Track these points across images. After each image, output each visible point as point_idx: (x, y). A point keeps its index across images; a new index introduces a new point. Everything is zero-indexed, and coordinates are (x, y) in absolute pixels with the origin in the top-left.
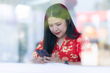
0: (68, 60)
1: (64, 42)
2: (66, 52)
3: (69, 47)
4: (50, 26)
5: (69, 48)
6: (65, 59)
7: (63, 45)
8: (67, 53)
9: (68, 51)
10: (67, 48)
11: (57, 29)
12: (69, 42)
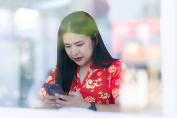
0: (94, 101)
1: (89, 73)
2: (91, 89)
3: (97, 81)
4: (67, 47)
5: (95, 82)
6: (90, 100)
7: (87, 77)
8: (92, 91)
9: (94, 87)
10: (94, 82)
11: (77, 53)
12: (97, 72)
